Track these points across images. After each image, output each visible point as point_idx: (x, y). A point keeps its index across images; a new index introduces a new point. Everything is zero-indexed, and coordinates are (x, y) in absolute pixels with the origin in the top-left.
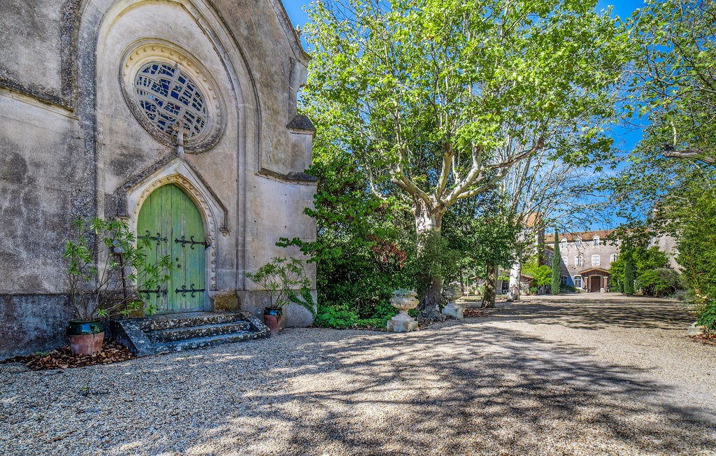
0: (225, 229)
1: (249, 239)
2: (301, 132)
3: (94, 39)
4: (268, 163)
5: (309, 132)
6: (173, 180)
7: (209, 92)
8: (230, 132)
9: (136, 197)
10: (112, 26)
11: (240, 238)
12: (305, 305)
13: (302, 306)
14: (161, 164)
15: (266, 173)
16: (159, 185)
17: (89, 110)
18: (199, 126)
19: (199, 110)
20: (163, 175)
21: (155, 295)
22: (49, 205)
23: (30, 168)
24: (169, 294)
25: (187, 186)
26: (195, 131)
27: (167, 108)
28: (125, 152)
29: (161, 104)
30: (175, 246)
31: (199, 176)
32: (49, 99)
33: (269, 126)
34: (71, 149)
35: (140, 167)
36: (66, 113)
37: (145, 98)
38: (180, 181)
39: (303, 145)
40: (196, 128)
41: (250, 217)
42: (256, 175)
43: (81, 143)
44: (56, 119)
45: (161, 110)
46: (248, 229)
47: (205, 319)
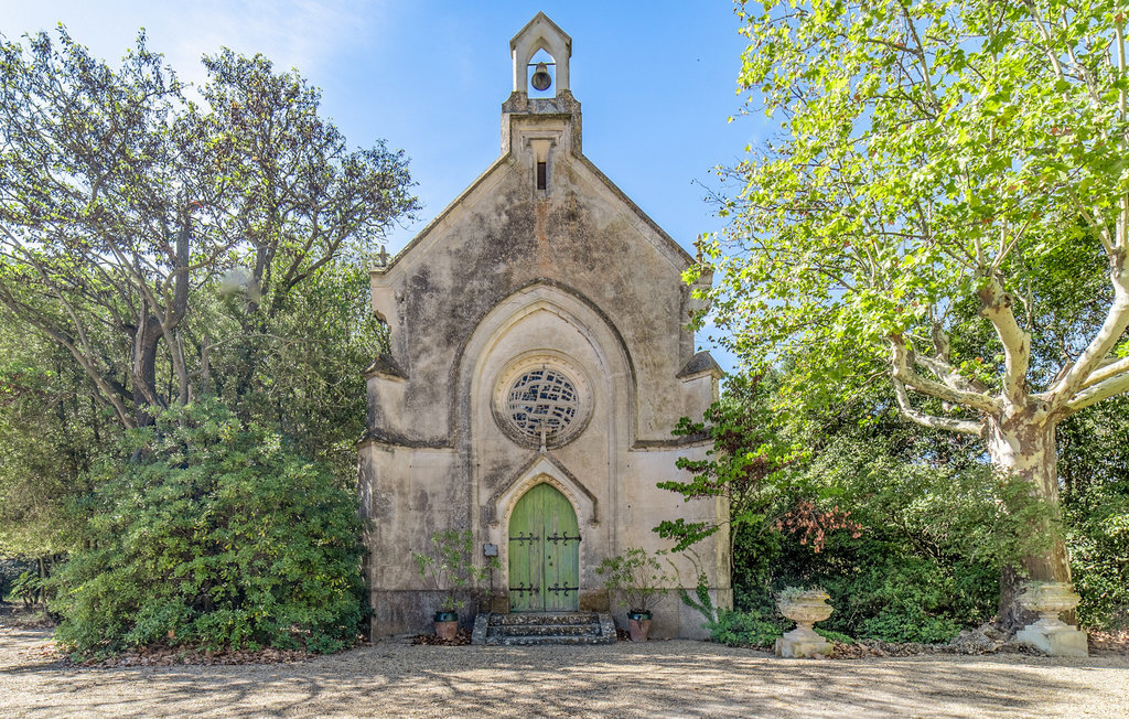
0: (594, 521)
1: (621, 528)
2: (697, 376)
3: (469, 384)
4: (646, 432)
5: (706, 373)
6: (540, 480)
7: (578, 378)
8: (600, 413)
9: (505, 504)
10: (484, 364)
11: (612, 529)
12: (702, 609)
13: (698, 612)
14: (525, 468)
15: (642, 444)
16: (527, 488)
17: (466, 442)
18: (569, 416)
19: (568, 400)
20: (527, 479)
21: (528, 593)
22: (440, 523)
23: (430, 498)
24: (541, 592)
25: (554, 482)
26: (565, 423)
27: (536, 412)
28: (495, 466)
29: (530, 410)
30: (547, 544)
31: (564, 470)
32: (440, 444)
33: (647, 387)
34: (454, 476)
35: (508, 475)
36: (450, 450)
37: (516, 411)
38: (547, 479)
39: (699, 392)
40: (566, 420)
41: (622, 502)
42: (630, 450)
43: (460, 469)
44: (444, 457)
45: (532, 415)
46: (620, 517)
47: (555, 618)
